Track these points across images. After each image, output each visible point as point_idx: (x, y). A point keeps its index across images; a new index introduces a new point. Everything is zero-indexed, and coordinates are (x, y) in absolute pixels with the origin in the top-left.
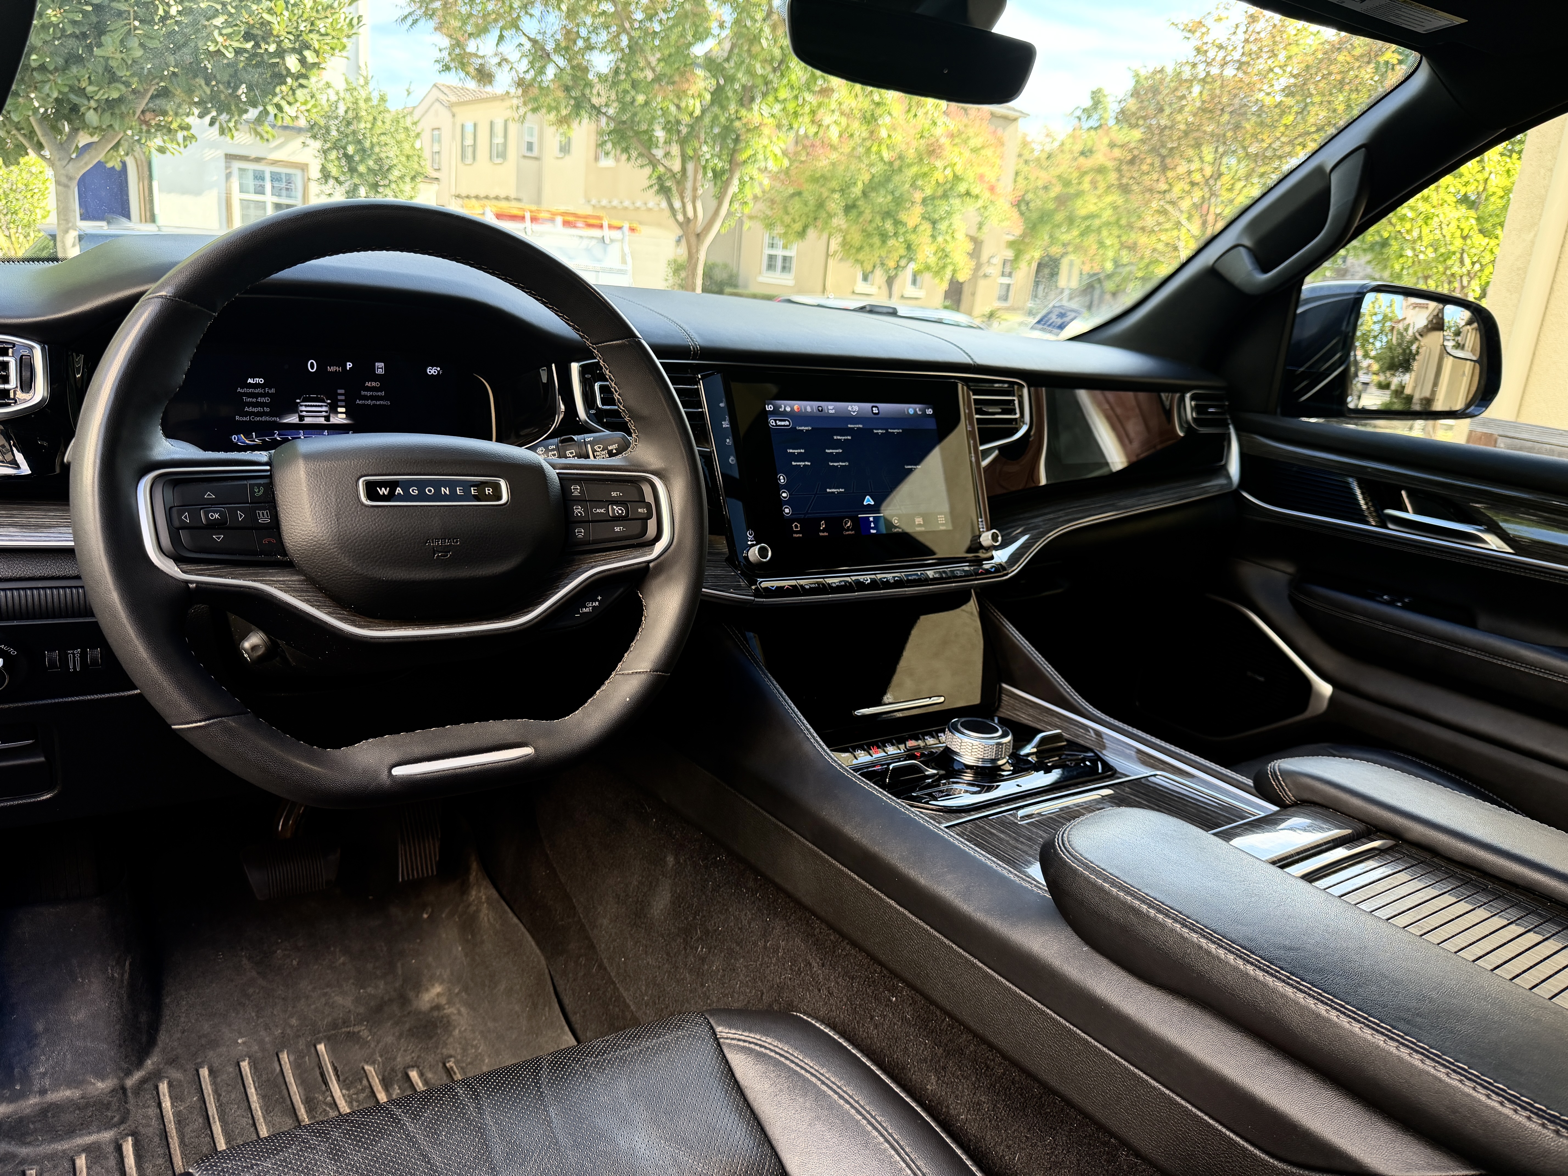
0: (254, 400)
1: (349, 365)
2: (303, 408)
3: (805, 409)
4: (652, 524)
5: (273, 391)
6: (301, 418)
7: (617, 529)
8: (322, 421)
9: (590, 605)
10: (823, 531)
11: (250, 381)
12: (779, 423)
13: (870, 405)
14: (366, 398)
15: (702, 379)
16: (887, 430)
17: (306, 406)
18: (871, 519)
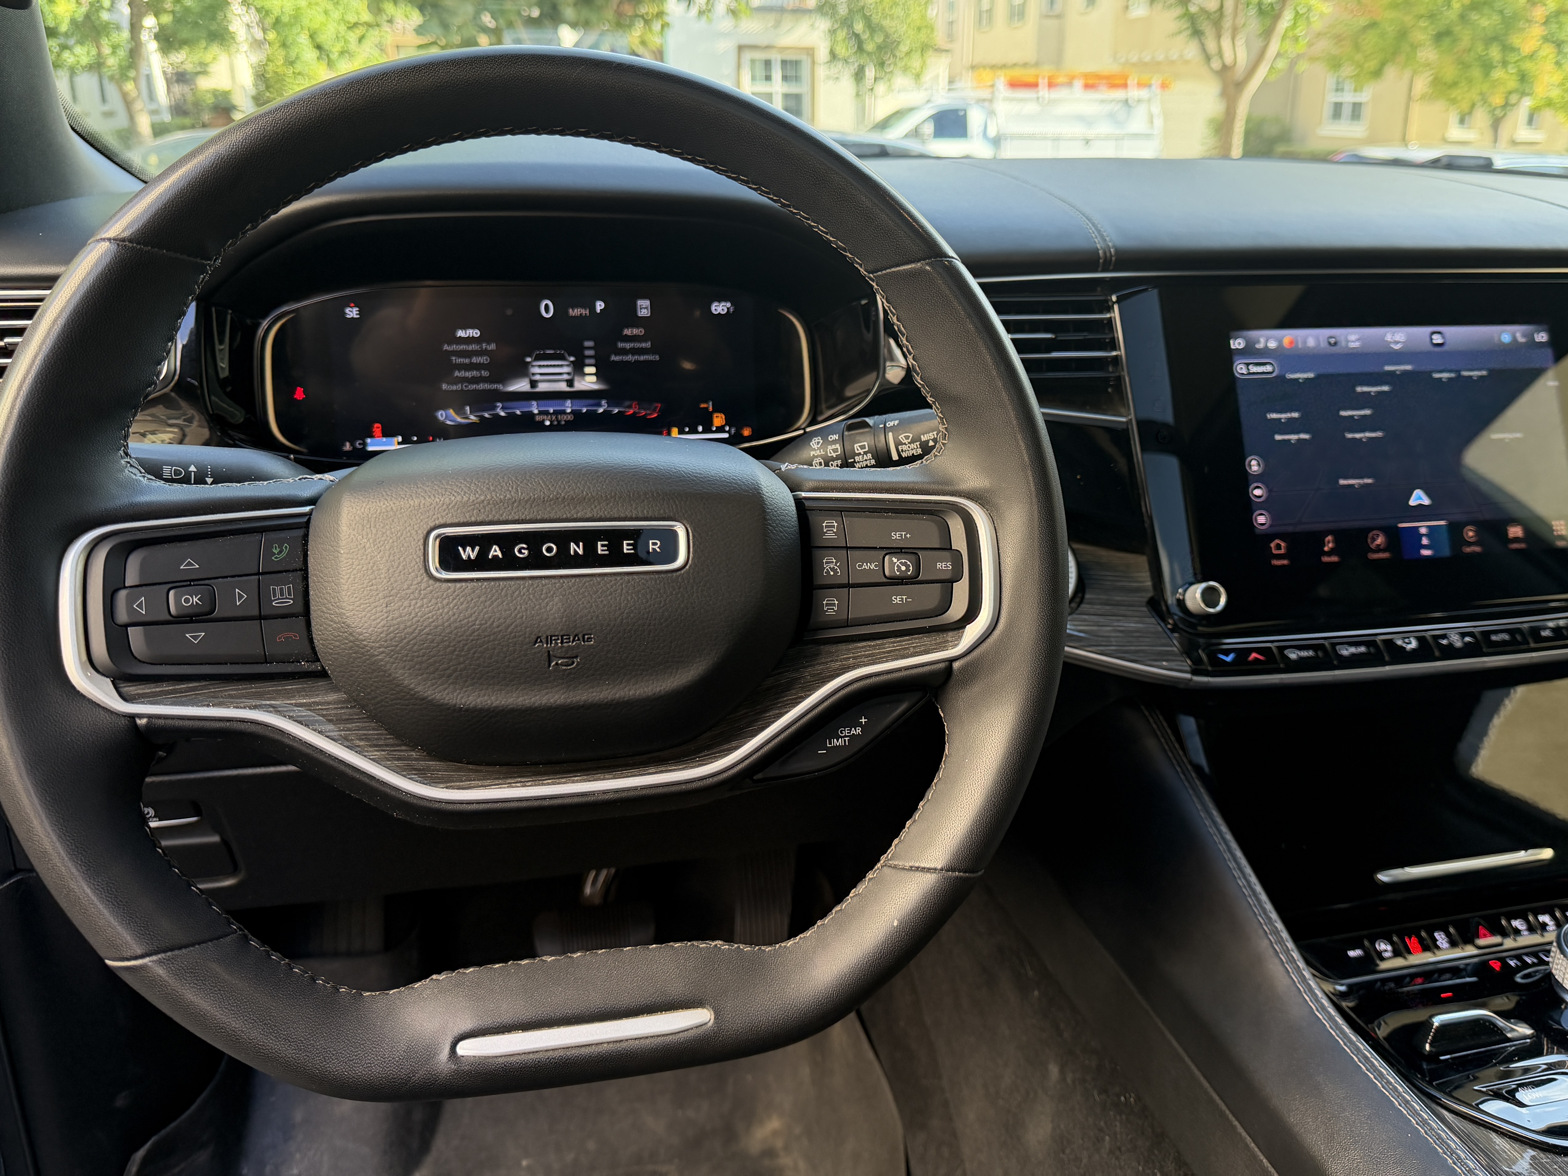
0: (467, 361)
1: (600, 306)
2: (536, 370)
3: (1305, 342)
4: (961, 590)
5: (493, 347)
6: (533, 384)
7: (897, 600)
8: (563, 387)
9: (846, 732)
10: (1330, 553)
11: (461, 333)
12: (1254, 369)
13: (1429, 329)
14: (624, 352)
15: (1118, 302)
16: (1458, 372)
17: (540, 366)
18: (1423, 531)
